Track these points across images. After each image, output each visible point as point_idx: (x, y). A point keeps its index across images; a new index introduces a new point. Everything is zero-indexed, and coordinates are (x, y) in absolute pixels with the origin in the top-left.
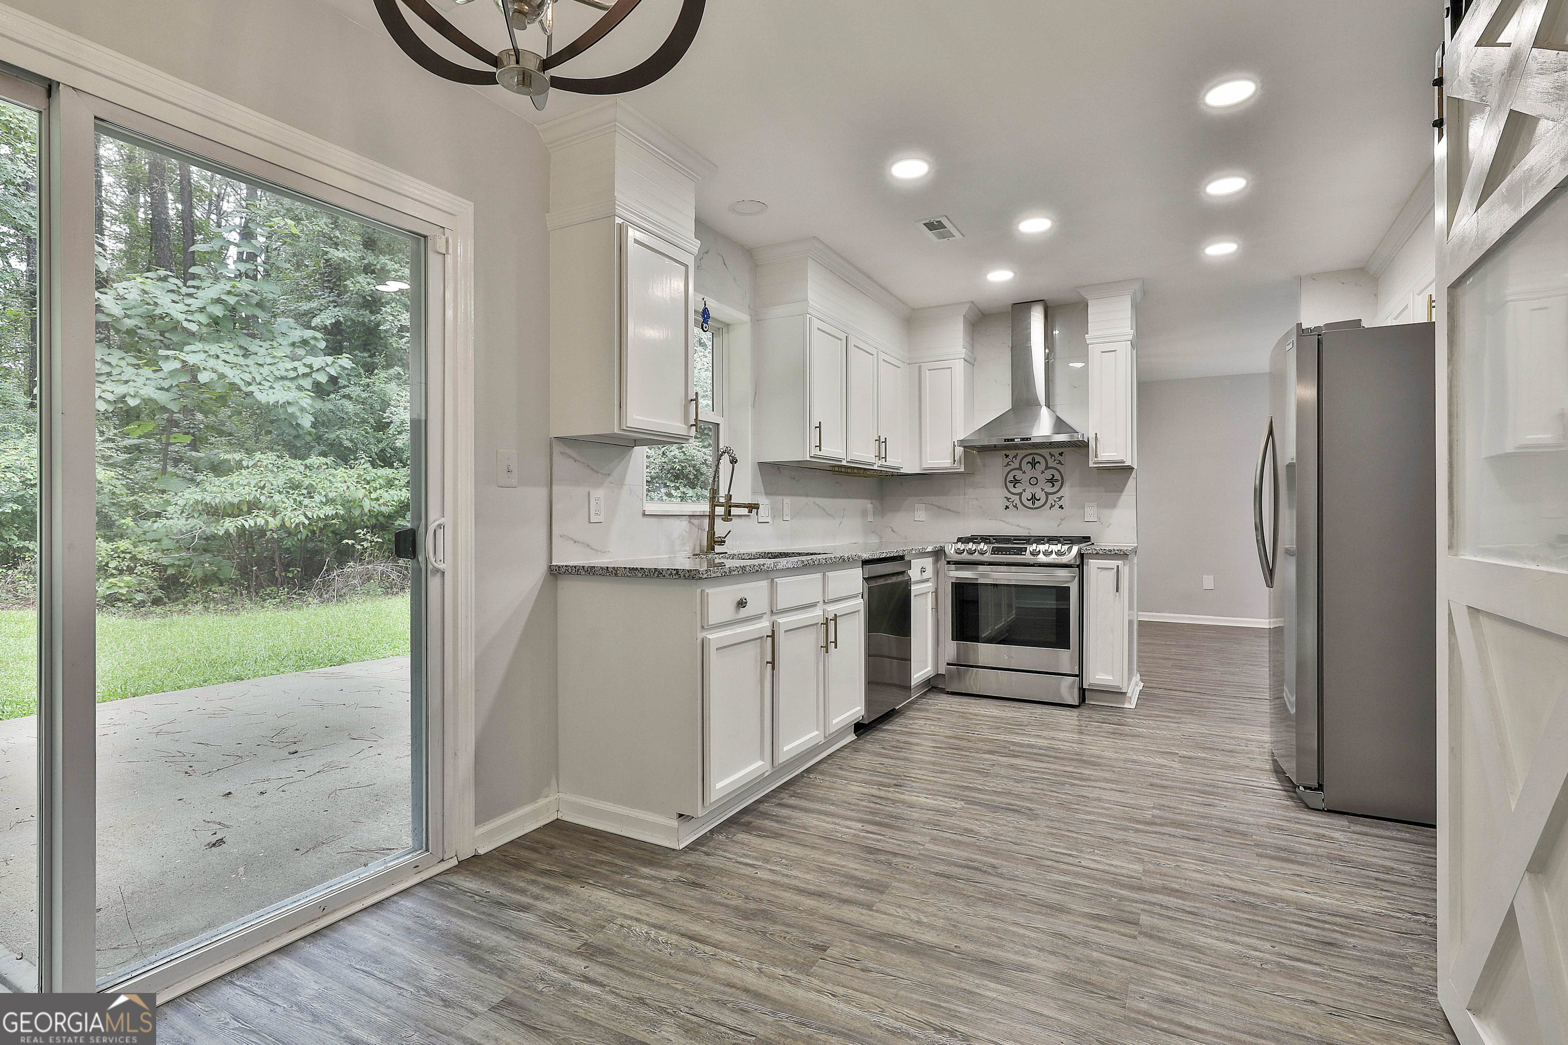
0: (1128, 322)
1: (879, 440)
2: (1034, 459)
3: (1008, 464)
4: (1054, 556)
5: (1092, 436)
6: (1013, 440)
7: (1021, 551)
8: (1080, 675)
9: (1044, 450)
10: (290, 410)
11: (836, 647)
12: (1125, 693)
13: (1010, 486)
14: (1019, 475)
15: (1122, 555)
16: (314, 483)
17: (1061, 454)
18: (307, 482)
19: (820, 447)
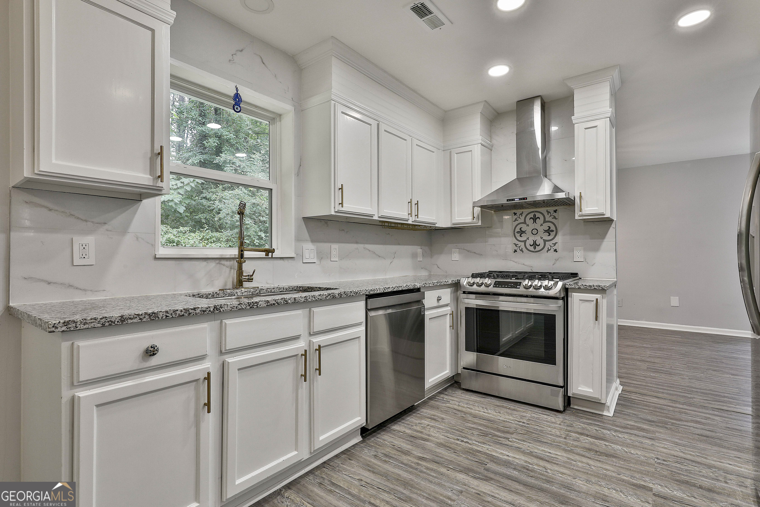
0: (608, 103)
1: (411, 202)
2: (535, 215)
3: (516, 220)
4: (542, 290)
5: (577, 195)
6: (513, 200)
7: (516, 285)
8: (565, 386)
9: (542, 209)
10: (170, 204)
11: (320, 374)
12: (604, 404)
13: (518, 235)
14: (524, 228)
15: (602, 290)
16: (180, 240)
17: (555, 211)
18: (176, 239)
19: (342, 204)
